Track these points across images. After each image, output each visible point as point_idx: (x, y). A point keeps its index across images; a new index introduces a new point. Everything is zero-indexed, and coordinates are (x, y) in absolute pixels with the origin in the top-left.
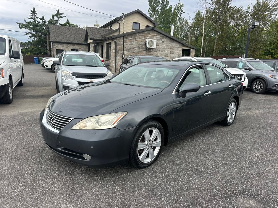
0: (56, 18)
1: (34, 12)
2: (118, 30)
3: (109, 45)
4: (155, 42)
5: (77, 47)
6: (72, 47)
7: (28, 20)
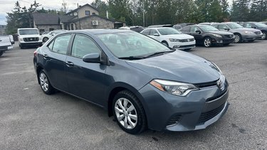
0: (34, 7)
1: (17, 4)
2: (77, 16)
3: (72, 25)
4: (97, 22)
5: (53, 27)
6: (49, 27)
7: (14, 11)
